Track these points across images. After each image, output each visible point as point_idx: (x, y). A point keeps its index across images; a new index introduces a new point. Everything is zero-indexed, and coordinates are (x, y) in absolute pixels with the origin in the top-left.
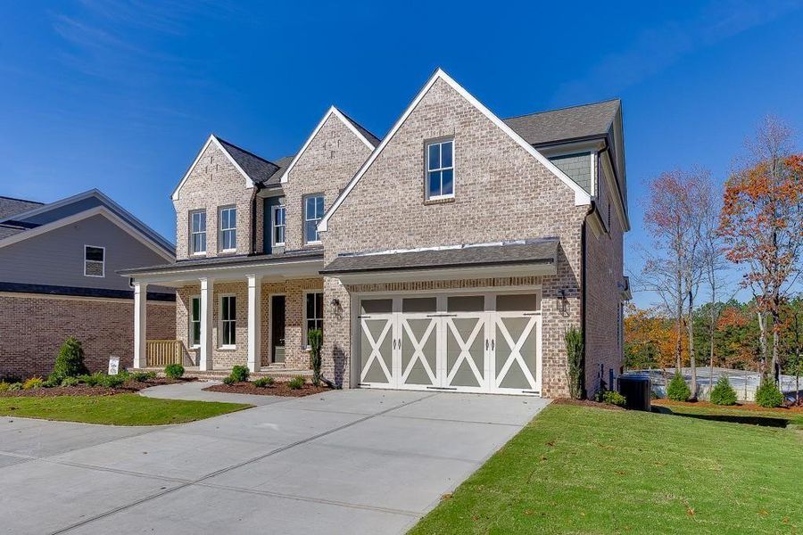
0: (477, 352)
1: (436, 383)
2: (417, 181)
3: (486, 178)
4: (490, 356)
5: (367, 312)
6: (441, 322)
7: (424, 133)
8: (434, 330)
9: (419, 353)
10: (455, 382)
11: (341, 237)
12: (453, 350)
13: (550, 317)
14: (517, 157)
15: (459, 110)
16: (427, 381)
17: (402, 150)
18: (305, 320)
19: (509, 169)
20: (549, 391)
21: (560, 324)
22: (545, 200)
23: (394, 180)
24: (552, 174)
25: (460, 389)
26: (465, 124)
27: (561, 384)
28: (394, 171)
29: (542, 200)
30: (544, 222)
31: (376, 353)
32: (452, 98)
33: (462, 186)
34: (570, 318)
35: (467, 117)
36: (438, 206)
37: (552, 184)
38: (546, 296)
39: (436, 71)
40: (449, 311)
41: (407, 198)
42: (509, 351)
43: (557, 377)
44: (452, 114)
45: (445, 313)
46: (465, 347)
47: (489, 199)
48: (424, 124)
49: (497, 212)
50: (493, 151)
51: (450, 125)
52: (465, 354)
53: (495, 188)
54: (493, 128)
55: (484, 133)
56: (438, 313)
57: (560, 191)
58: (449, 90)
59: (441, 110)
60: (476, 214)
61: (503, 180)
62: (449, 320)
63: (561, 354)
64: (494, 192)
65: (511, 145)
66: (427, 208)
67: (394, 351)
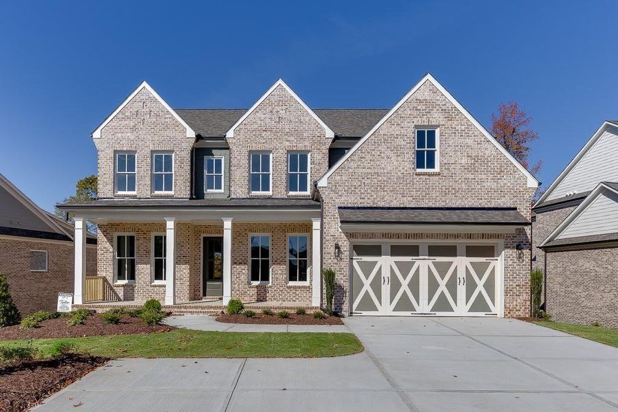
0: (452, 286)
1: (419, 310)
2: (410, 156)
3: (464, 161)
4: (461, 290)
5: (358, 255)
6: (424, 264)
7: (415, 120)
8: (418, 270)
9: (405, 287)
10: (435, 309)
11: (340, 193)
12: (433, 285)
13: (511, 263)
14: (487, 149)
15: (444, 108)
16: (412, 308)
17: (396, 130)
18: (250, 259)
19: (482, 156)
20: (509, 313)
21: (517, 267)
22: (506, 181)
23: (389, 153)
24: (512, 164)
25: (438, 314)
26: (450, 119)
27: (518, 308)
28: (389, 145)
29: (505, 181)
30: (506, 196)
31: (367, 287)
32: (438, 98)
33: (445, 164)
34: (524, 263)
35: (449, 114)
36: (427, 177)
37: (512, 171)
38: (507, 247)
39: (426, 75)
40: (429, 256)
41: (401, 168)
42: (476, 286)
43: (515, 303)
44: (438, 110)
45: (427, 257)
46: (443, 283)
47: (467, 176)
48: (415, 113)
49: (473, 186)
50: (470, 141)
51: (436, 118)
52: (442, 287)
53: (470, 169)
54: (470, 125)
55: (463, 128)
56: (420, 257)
57: (517, 176)
58: (435, 91)
59: (430, 105)
60: (457, 186)
61: (477, 163)
62: (430, 263)
63: (518, 288)
64: (470, 171)
65: (483, 139)
66: (418, 178)
67: (382, 286)
